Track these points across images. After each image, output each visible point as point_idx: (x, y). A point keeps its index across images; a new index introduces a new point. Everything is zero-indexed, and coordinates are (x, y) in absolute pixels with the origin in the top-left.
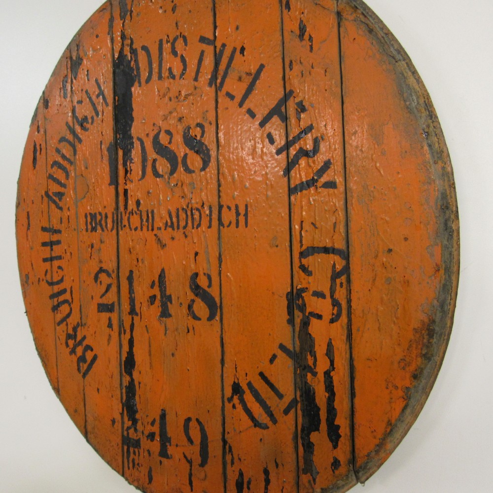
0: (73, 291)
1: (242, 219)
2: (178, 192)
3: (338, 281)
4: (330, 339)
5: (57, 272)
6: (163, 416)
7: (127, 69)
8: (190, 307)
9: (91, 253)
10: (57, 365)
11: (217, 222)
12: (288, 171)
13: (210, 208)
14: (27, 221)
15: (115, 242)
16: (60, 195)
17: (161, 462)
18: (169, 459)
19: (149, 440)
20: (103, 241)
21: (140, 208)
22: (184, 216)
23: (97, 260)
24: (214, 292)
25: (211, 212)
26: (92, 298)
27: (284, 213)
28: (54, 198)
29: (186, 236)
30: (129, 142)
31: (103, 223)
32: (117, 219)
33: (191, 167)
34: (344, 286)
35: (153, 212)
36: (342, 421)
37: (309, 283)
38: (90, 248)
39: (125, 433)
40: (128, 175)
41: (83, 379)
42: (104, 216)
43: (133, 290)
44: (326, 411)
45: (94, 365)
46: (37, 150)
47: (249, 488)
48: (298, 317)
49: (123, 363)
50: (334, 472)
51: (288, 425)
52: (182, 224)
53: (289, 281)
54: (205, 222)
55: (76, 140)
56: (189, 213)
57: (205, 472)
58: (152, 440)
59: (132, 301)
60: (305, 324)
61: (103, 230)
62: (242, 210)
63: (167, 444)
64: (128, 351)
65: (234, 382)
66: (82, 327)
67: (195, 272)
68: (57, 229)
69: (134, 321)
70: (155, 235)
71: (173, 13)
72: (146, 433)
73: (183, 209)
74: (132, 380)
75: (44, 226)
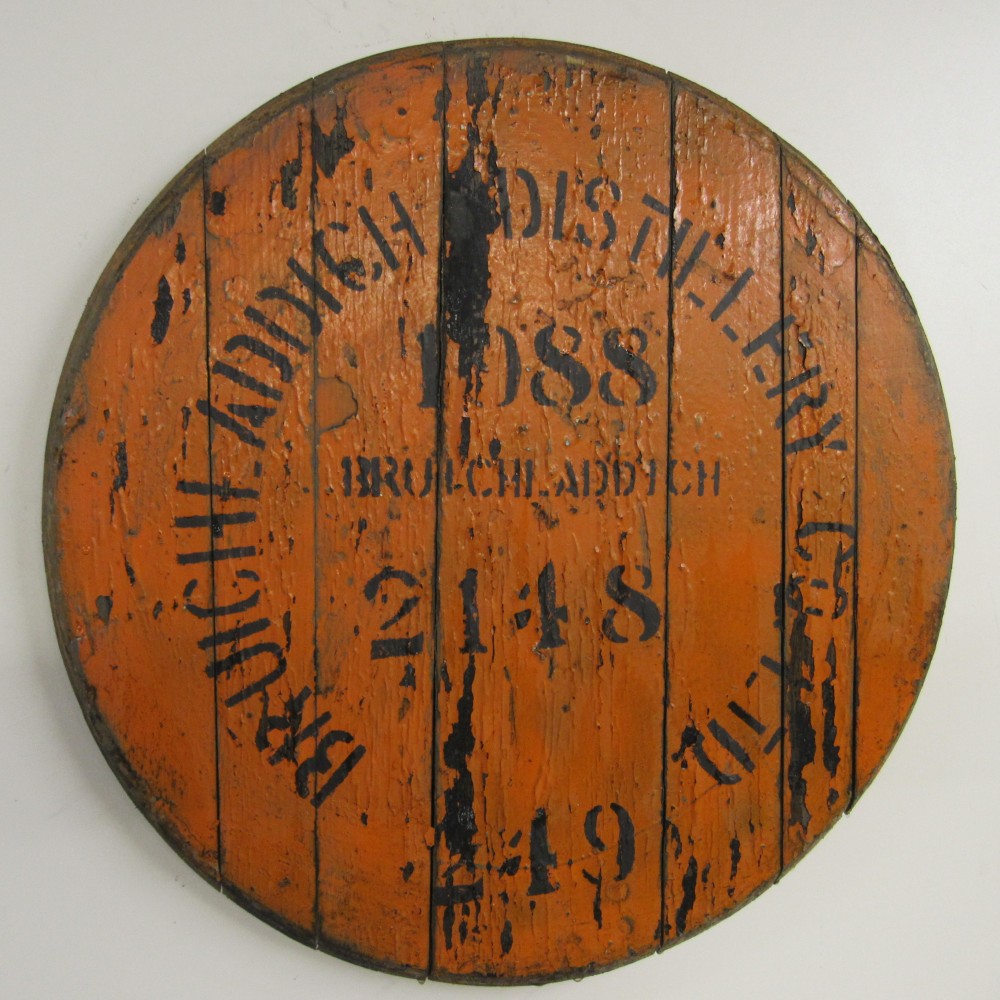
0: (294, 623)
1: (709, 483)
2: (588, 434)
3: (844, 565)
4: (833, 639)
5: (235, 585)
6: (539, 822)
7: (476, 197)
8: (606, 624)
9: (358, 541)
10: (218, 797)
11: (665, 487)
12: (783, 420)
13: (652, 463)
14: (116, 465)
15: (430, 517)
16: (258, 414)
17: (533, 905)
18: (552, 890)
19: (505, 874)
20: (395, 513)
21: (501, 455)
22: (601, 473)
23: (376, 551)
24: (656, 595)
25: (653, 469)
26: (356, 630)
27: (775, 476)
28: (236, 418)
29: (602, 507)
30: (475, 331)
31: (399, 478)
32: (438, 474)
33: (617, 395)
34: (851, 570)
35: (530, 465)
36: (842, 741)
37: (808, 569)
38: (356, 527)
39: (442, 882)
40: (473, 392)
41: (313, 808)
42: (401, 465)
43: (475, 606)
44: (823, 733)
45: (354, 770)
46: (170, 302)
47: (705, 880)
48: (791, 616)
49: (441, 748)
50: (829, 809)
51: (769, 766)
52: (594, 487)
53: (779, 569)
54: (642, 485)
55: (320, 301)
56: (610, 469)
57: (627, 885)
58: (511, 873)
59: (470, 627)
60: (801, 623)
61: (397, 493)
62: (709, 469)
63: (548, 867)
64: (457, 721)
65: (687, 728)
66: (319, 697)
67: (617, 564)
68: (240, 487)
69: (477, 665)
70: (535, 505)
71: (595, 138)
72: (498, 863)
73: (598, 462)
74: (465, 774)
75: (188, 480)
